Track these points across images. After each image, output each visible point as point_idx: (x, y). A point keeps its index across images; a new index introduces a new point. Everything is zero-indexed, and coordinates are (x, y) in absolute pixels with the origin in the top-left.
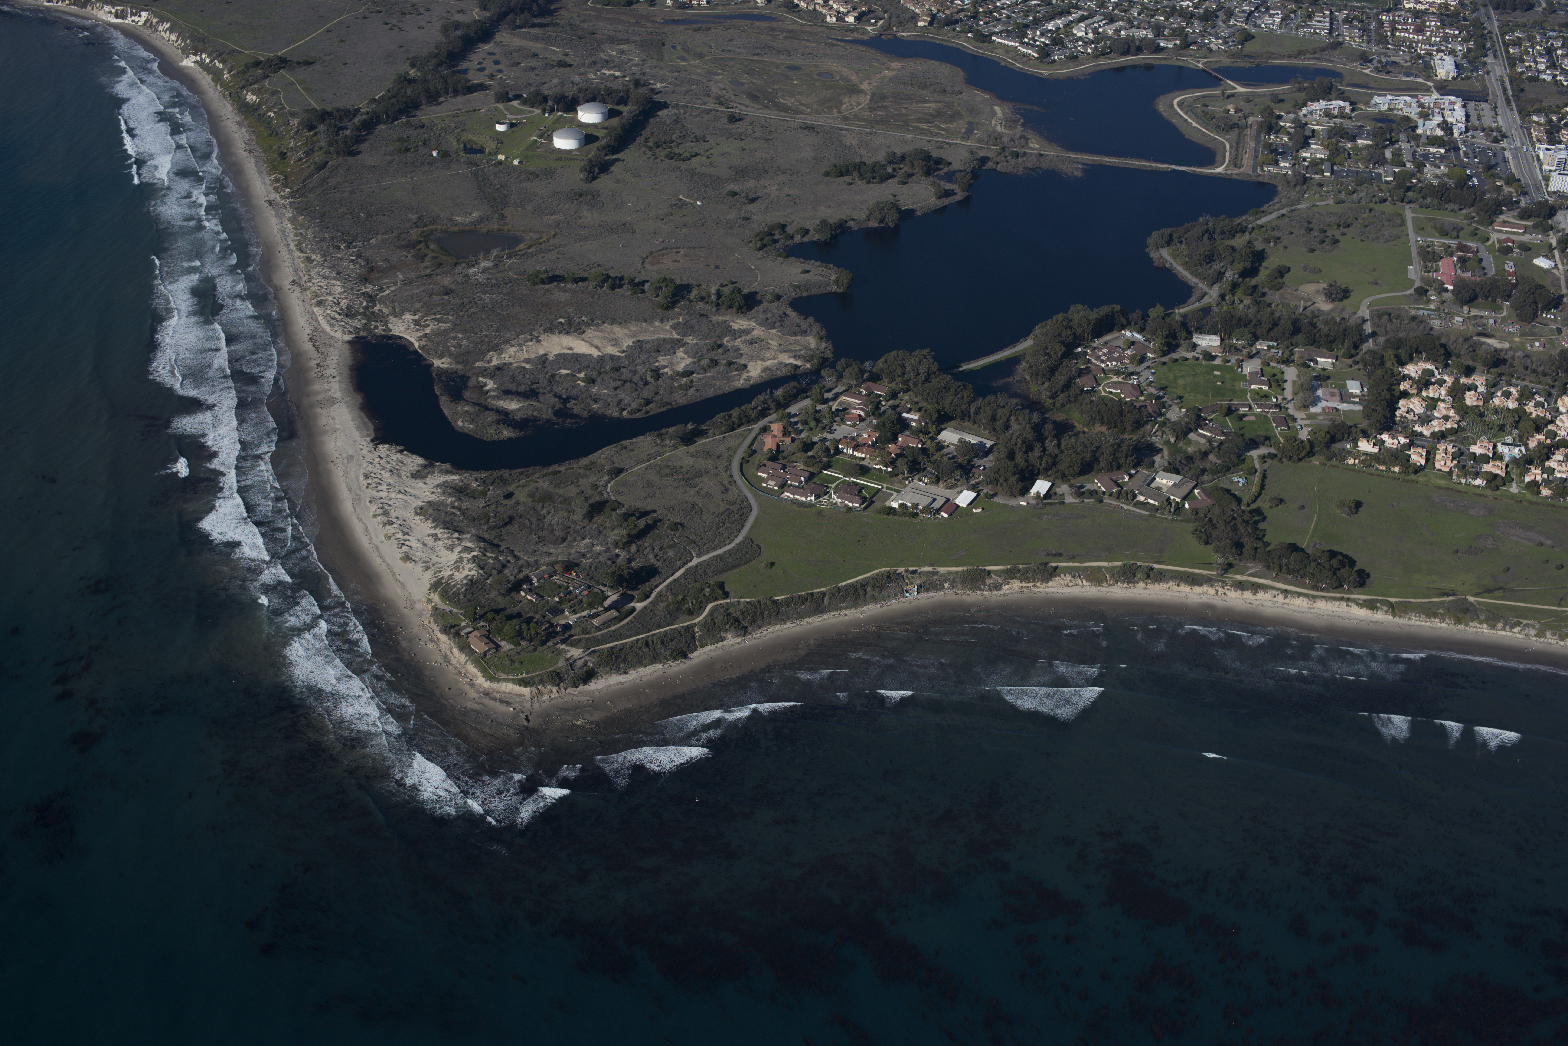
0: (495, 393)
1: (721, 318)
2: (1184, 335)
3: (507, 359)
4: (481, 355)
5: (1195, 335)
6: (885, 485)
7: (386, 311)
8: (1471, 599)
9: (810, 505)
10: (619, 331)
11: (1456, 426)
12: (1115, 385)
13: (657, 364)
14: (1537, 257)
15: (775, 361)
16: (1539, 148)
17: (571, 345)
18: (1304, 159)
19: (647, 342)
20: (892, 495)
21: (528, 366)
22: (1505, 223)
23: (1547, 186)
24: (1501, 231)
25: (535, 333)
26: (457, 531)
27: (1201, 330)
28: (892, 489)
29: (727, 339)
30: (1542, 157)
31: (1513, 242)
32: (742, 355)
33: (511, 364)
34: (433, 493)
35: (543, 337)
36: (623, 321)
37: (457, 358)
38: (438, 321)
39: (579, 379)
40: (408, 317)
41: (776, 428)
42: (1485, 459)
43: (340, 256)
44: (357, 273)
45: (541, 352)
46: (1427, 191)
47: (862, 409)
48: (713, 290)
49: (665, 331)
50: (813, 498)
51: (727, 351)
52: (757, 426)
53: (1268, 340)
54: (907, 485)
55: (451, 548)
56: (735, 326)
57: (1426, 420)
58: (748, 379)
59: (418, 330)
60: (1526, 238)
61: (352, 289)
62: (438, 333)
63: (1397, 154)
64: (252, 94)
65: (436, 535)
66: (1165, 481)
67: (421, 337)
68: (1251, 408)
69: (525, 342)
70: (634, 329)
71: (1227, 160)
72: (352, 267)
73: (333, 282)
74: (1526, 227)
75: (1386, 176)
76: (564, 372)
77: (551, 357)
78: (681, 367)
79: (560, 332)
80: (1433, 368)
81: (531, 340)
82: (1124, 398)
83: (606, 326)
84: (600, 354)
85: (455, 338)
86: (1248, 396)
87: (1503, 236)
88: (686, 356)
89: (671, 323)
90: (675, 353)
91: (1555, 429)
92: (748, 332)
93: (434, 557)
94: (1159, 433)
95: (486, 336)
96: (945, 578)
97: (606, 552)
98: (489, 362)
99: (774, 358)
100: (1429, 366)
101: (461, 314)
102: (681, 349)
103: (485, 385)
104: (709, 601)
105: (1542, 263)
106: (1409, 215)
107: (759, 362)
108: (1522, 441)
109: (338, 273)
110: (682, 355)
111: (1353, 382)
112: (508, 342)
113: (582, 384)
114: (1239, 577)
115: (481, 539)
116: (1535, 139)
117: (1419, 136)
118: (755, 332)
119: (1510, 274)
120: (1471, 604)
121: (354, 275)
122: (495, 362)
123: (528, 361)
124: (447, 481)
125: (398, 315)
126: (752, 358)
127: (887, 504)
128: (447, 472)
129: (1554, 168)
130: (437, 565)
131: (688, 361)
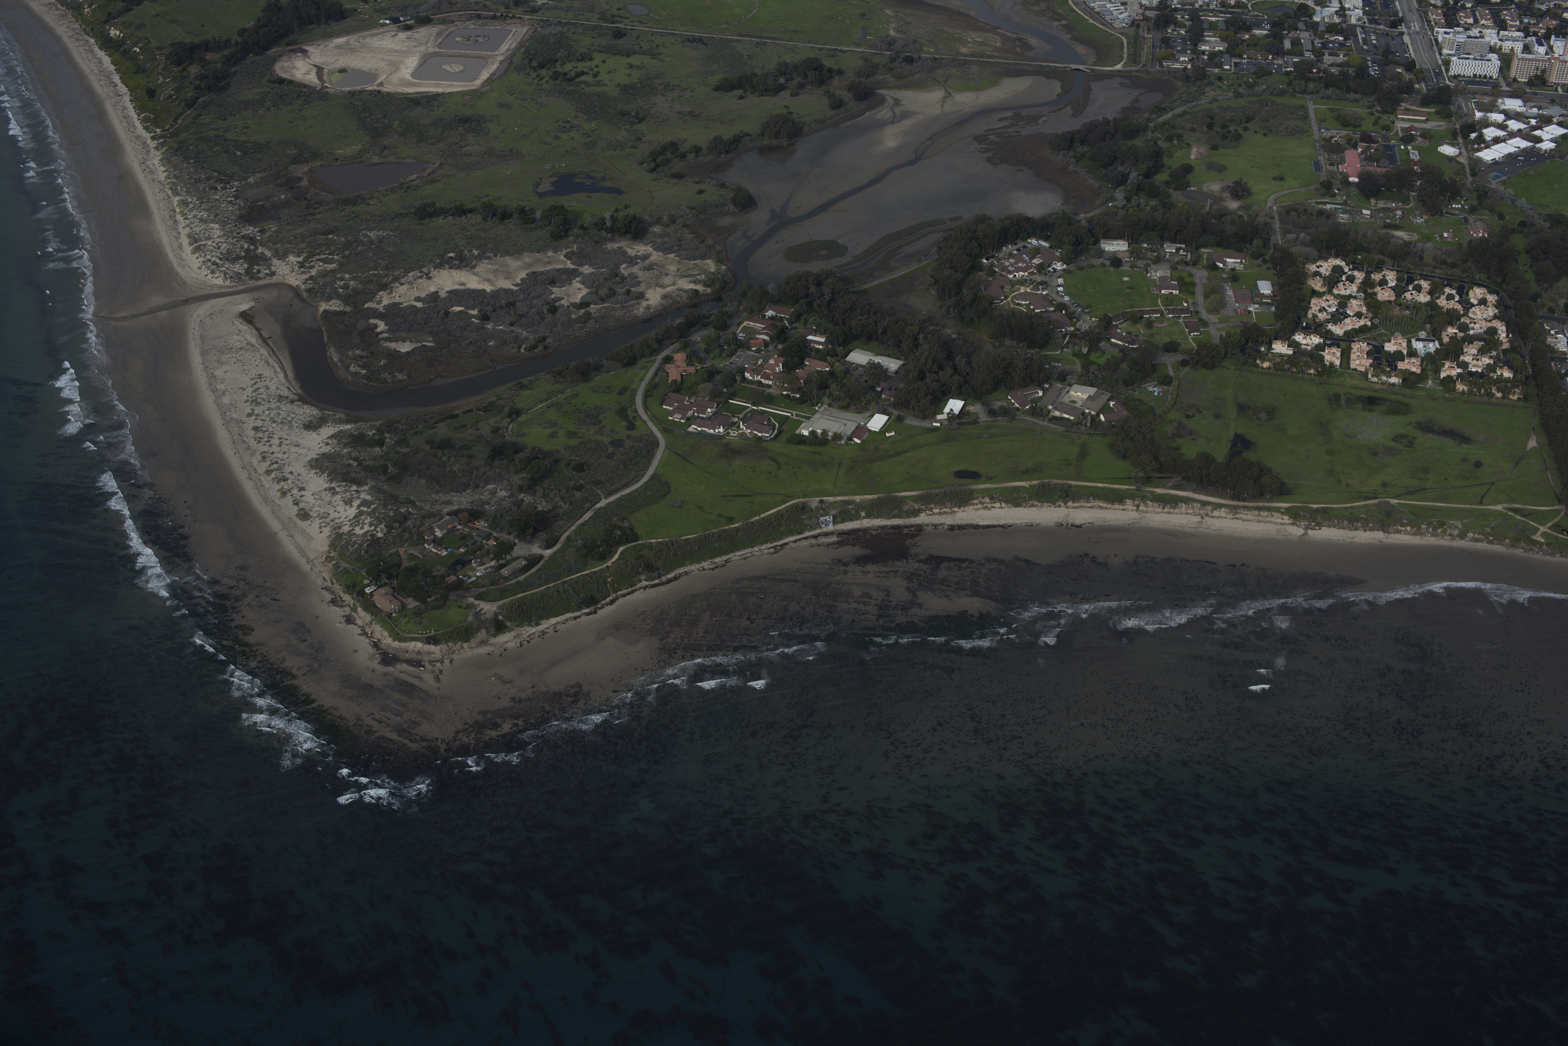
0: (386, 335)
1: (615, 246)
2: (1092, 240)
3: (397, 298)
4: (371, 297)
5: (1102, 241)
6: (794, 413)
7: (268, 254)
8: (1394, 501)
9: (719, 437)
10: (512, 263)
11: (1369, 323)
12: (1024, 296)
13: (553, 296)
14: (1441, 145)
15: (674, 288)
16: (1438, 33)
17: (463, 279)
18: (1203, 53)
19: (542, 273)
20: (802, 422)
21: (419, 305)
22: (1407, 111)
23: (1447, 70)
24: (1403, 119)
25: (425, 270)
26: (356, 484)
27: (1110, 235)
28: (802, 417)
29: (623, 266)
30: (1440, 39)
31: (1416, 129)
32: (640, 282)
33: (401, 304)
34: (327, 444)
35: (434, 273)
36: (515, 252)
37: (346, 300)
38: (324, 261)
39: (473, 316)
40: (292, 258)
41: (680, 357)
42: (1399, 356)
43: (217, 197)
44: (236, 215)
45: (433, 289)
46: (1329, 81)
47: (766, 334)
48: (607, 215)
49: (559, 262)
50: (721, 430)
51: (624, 278)
52: (660, 357)
53: (1175, 243)
54: (817, 411)
55: (348, 502)
56: (631, 252)
57: (1338, 317)
58: (648, 308)
59: (303, 273)
60: (1429, 125)
61: (232, 232)
62: (324, 274)
63: (1296, 42)
64: (115, 29)
65: (333, 488)
66: (1080, 394)
67: (307, 280)
68: (1162, 314)
69: (415, 280)
70: (528, 260)
71: (1125, 56)
72: (231, 208)
73: (212, 225)
74: (1429, 114)
75: (1286, 67)
76: (457, 309)
77: (443, 295)
78: (577, 298)
79: (451, 268)
80: (1343, 264)
81: (421, 277)
82: (1033, 309)
83: (499, 259)
84: (493, 289)
85: (342, 279)
86: (1159, 302)
87: (1407, 125)
88: (582, 286)
89: (565, 252)
90: (570, 284)
91: (1468, 321)
92: (645, 257)
93: (331, 512)
94: (1071, 345)
95: (375, 275)
96: (860, 507)
97: (509, 497)
98: (379, 303)
99: (674, 284)
100: (1338, 262)
101: (347, 253)
102: (578, 279)
103: (376, 326)
104: (620, 544)
105: (1447, 150)
106: (1311, 107)
107: (658, 289)
108: (1435, 335)
109: (216, 215)
110: (579, 285)
111: (1263, 282)
112: (396, 279)
113: (476, 321)
114: (1159, 491)
115: (379, 491)
116: (1433, 23)
117: (1317, 23)
118: (652, 258)
119: (1415, 163)
120: (1393, 506)
121: (233, 217)
122: (386, 302)
123: (418, 299)
124: (341, 432)
125: (282, 256)
126: (649, 285)
127: (797, 432)
128: (341, 422)
129: (1453, 52)
130: (337, 521)
131: (585, 291)
